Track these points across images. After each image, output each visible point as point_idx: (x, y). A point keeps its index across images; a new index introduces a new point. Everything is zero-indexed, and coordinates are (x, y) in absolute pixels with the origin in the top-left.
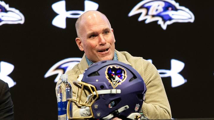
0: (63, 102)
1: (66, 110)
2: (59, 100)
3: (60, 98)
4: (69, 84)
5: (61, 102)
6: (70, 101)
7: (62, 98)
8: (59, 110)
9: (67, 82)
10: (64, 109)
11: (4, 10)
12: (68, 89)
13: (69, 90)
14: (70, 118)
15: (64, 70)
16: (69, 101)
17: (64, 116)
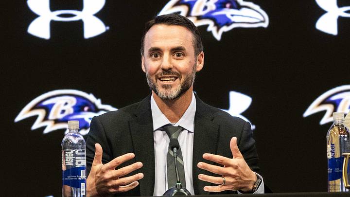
0: (336, 158)
1: (342, 173)
2: (329, 156)
3: (331, 151)
4: (346, 129)
5: (333, 159)
6: (348, 157)
7: (335, 152)
8: (329, 172)
9: (342, 126)
10: (337, 170)
11: (235, 5)
12: (344, 137)
13: (346, 139)
14: (348, 185)
15: (336, 104)
16: (346, 158)
17: (338, 181)
